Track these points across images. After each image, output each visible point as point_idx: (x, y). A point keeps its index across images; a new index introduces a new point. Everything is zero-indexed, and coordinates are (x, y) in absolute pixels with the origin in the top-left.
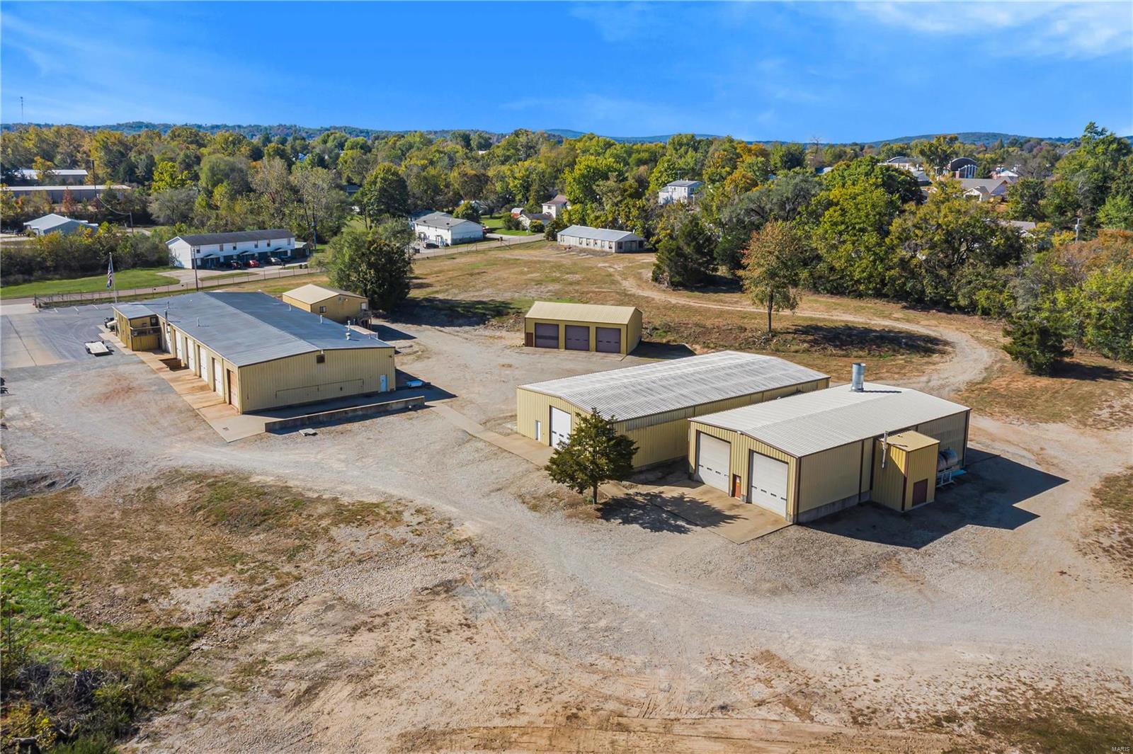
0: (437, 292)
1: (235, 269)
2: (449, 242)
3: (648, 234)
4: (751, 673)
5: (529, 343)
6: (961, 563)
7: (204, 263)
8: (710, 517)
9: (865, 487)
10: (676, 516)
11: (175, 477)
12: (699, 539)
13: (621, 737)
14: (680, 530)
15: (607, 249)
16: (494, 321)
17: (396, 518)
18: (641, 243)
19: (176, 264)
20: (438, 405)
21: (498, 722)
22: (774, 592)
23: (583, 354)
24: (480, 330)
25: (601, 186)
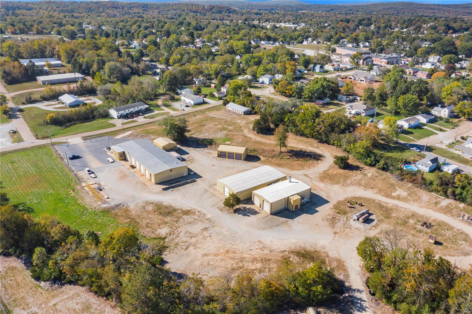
0: (192, 134)
1: (130, 118)
2: (193, 104)
3: (253, 108)
4: (256, 244)
5: (218, 156)
6: (299, 223)
7: (121, 117)
8: (255, 213)
9: (286, 206)
10: (248, 213)
11: (148, 203)
12: (252, 218)
13: (235, 254)
14: (249, 216)
15: (241, 113)
16: (209, 147)
17: (194, 214)
18: (251, 111)
19: (112, 116)
20: (198, 180)
21: (216, 252)
22: (263, 229)
23: (232, 160)
24: (206, 150)
25: (240, 92)
